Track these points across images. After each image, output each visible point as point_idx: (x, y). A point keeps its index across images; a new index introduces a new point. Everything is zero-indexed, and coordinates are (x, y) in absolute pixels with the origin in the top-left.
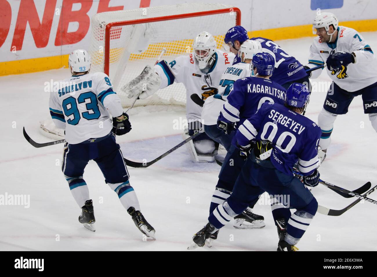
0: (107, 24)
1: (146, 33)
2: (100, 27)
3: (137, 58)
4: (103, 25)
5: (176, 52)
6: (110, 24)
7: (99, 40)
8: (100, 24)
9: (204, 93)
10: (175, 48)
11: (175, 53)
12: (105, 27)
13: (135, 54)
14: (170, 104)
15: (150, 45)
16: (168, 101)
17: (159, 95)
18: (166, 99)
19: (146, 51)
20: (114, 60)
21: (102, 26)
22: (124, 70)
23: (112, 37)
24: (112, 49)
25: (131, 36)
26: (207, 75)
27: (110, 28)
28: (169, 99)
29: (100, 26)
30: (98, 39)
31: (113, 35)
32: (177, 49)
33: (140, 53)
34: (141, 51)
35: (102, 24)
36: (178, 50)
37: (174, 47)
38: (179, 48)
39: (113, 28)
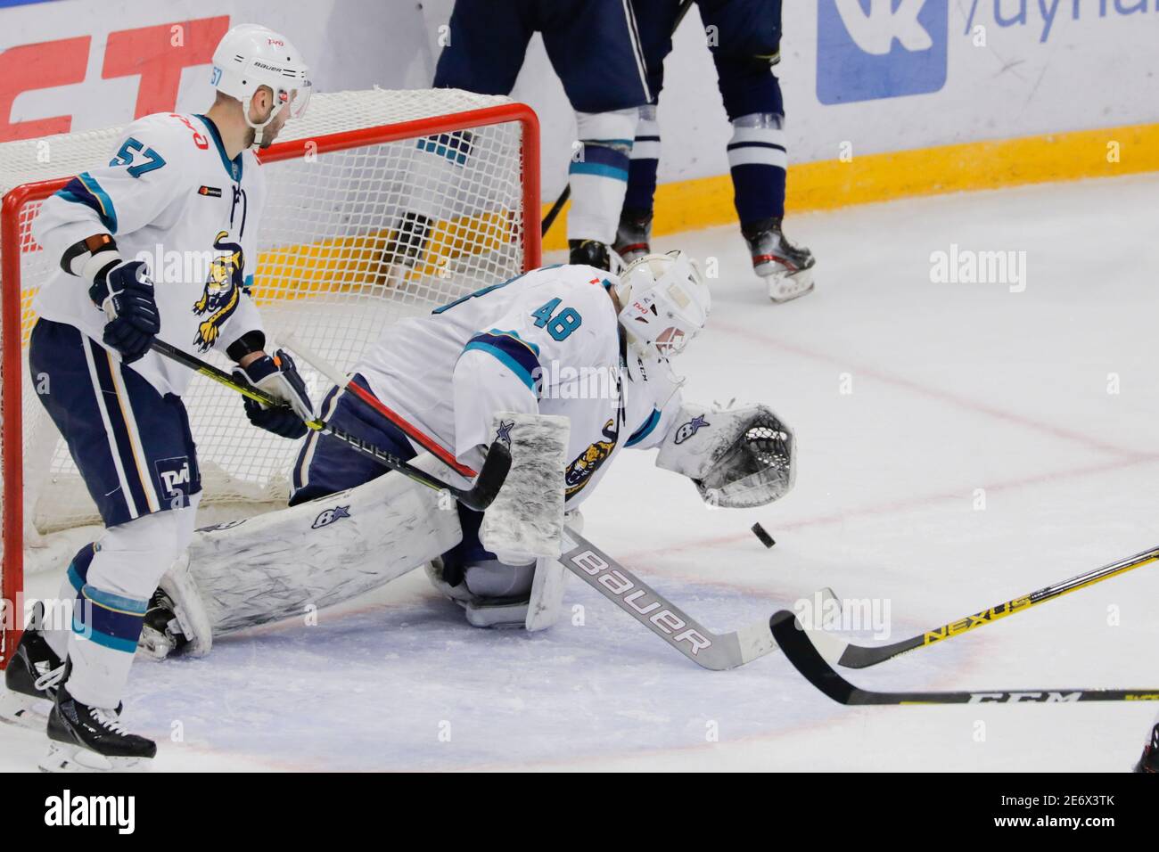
5: (287, 289)
6: (17, 192)
10: (281, 277)
11: (280, 295)
12: (2, 205)
14: (270, 503)
16: (262, 486)
17: (224, 468)
18: (252, 479)
27: (18, 205)
28: (264, 481)
32: (291, 278)
36: (295, 285)
37: (278, 271)
38: (298, 273)
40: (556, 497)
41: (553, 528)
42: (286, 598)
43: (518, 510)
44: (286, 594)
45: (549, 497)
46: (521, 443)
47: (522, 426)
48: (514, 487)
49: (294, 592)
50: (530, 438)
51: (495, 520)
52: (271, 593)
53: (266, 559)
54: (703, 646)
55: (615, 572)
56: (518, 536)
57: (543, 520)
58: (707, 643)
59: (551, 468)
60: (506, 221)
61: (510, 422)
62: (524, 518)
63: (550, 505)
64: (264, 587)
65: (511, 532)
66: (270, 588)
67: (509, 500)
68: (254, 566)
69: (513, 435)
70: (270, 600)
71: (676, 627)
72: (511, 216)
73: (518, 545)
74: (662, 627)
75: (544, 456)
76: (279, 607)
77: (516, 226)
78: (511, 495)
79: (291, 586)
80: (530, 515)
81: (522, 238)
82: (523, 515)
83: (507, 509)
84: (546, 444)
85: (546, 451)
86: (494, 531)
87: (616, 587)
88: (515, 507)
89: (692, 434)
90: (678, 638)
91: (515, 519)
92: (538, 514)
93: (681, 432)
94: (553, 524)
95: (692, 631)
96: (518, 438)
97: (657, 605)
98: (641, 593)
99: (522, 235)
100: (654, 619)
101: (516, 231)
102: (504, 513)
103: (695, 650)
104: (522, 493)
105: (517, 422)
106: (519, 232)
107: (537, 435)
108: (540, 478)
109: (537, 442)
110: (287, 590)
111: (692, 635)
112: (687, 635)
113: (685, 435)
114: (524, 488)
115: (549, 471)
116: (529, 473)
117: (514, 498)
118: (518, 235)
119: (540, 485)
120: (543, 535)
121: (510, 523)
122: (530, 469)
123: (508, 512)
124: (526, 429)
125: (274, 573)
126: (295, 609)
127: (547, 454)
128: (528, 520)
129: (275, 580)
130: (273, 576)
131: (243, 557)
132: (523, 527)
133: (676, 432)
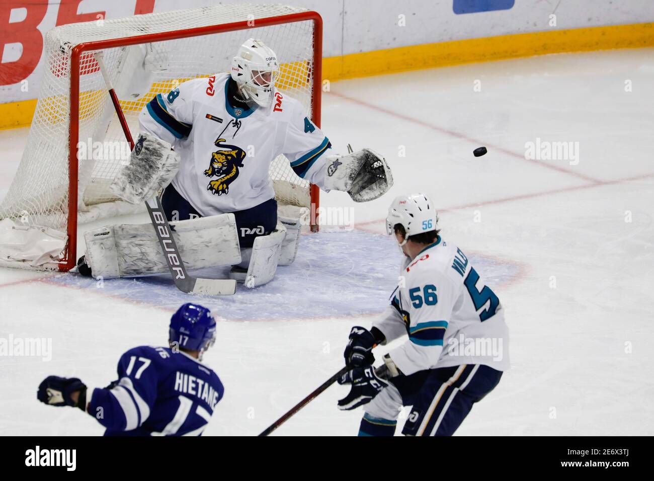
0: (74, 46)
1: (146, 63)
2: (60, 53)
3: (131, 108)
4: (66, 47)
6: (79, 46)
7: (60, 75)
8: (61, 47)
9: (217, 153)
12: (71, 52)
13: (127, 101)
15: (154, 85)
19: (146, 96)
20: (88, 113)
21: (65, 51)
22: (107, 132)
23: (83, 70)
24: (84, 93)
25: (118, 68)
26: (237, 121)
27: (80, 53)
29: (61, 49)
30: (57, 73)
31: (84, 65)
33: (136, 100)
34: (137, 96)
35: (64, 47)
39: (84, 53)
40: (150, 178)
41: (140, 191)
42: (147, 264)
43: (130, 178)
44: (147, 262)
45: (146, 176)
46: (147, 149)
47: (149, 141)
48: (135, 167)
49: (150, 262)
50: (151, 148)
51: (118, 179)
52: (141, 259)
53: (141, 242)
54: (182, 277)
55: (165, 227)
56: (124, 189)
57: (138, 186)
58: (183, 277)
59: (154, 164)
60: (306, 66)
61: (145, 138)
62: (131, 182)
63: (145, 181)
64: (139, 256)
65: (121, 186)
66: (141, 257)
67: (129, 172)
68: (137, 245)
69: (145, 144)
70: (141, 263)
71: (176, 264)
72: (308, 64)
73: (122, 193)
74: (170, 260)
75: (153, 158)
76: (144, 268)
77: (310, 69)
78: (131, 170)
79: (149, 258)
80: (134, 182)
81: (313, 74)
82: (131, 181)
83: (126, 175)
84: (157, 153)
85: (155, 156)
86: (115, 184)
87: (163, 234)
88: (130, 176)
89: (336, 170)
90: (174, 269)
91: (127, 181)
92: (137, 182)
93: (330, 170)
94: (142, 189)
95: (180, 269)
96: (146, 146)
97: (173, 250)
98: (170, 241)
99: (313, 73)
100: (169, 255)
101: (310, 71)
102: (124, 177)
103: (177, 278)
104: (137, 171)
105: (148, 138)
106: (312, 71)
107: (154, 147)
108: (148, 167)
109: (153, 150)
110: (147, 260)
111: (180, 271)
112: (178, 269)
113: (332, 171)
114: (139, 169)
115: (153, 165)
116: (144, 163)
117: (132, 172)
118: (311, 73)
119: (146, 170)
120: (134, 192)
121: (124, 182)
122: (145, 162)
123: (126, 177)
124: (151, 143)
125: (143, 250)
126: (150, 270)
127: (155, 157)
128: (132, 183)
129: (143, 253)
130: (143, 251)
131: (133, 240)
132: (128, 186)
133: (327, 171)
